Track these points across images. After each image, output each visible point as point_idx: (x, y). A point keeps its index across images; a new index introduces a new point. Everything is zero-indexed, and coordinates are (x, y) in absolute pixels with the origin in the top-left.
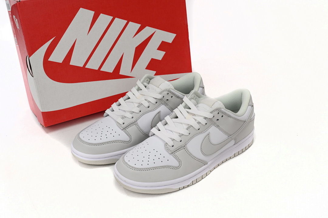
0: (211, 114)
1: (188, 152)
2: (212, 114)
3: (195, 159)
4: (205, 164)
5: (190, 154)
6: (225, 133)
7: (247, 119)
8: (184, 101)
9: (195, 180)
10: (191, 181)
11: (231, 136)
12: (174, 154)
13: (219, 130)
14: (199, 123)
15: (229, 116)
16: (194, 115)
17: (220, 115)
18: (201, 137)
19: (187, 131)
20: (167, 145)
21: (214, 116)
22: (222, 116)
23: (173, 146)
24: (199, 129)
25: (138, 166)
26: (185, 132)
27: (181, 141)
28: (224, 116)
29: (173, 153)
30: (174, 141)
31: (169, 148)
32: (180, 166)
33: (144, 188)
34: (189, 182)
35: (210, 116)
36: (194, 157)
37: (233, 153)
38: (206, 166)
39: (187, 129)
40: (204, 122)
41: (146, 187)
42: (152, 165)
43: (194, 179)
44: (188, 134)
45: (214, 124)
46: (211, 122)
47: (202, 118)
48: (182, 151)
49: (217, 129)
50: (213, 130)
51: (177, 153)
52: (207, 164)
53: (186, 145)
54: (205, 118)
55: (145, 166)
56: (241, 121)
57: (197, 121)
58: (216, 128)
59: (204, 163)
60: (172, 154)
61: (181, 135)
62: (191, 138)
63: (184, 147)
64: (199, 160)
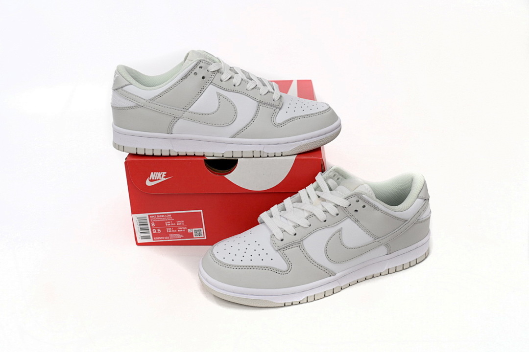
0: (345, 200)
1: (304, 252)
2: (347, 201)
3: (314, 264)
4: (330, 274)
5: (307, 256)
6: (369, 233)
7: (410, 218)
8: (315, 181)
9: (311, 296)
10: (305, 297)
11: (379, 239)
12: (282, 252)
13: (358, 227)
14: (326, 212)
15: (376, 208)
16: (324, 200)
17: (361, 203)
18: (328, 232)
19: (307, 221)
20: (274, 237)
21: (350, 205)
22: (364, 207)
23: (282, 240)
24: (325, 221)
25: (228, 261)
26: (304, 223)
27: (295, 235)
28: (366, 206)
29: (281, 250)
30: (285, 232)
31: (276, 242)
32: (289, 271)
33: (231, 293)
34: (302, 297)
35: (345, 203)
36: (312, 262)
37: (386, 268)
38: (332, 277)
39: (307, 218)
40: (333, 211)
41: (234, 292)
42: (247, 262)
43: (310, 294)
44: (307, 226)
45: (351, 216)
46: (344, 212)
47: (332, 205)
48: (296, 249)
49: (356, 225)
50: (348, 225)
51: (287, 252)
52: (333, 275)
53: (302, 241)
54: (337, 206)
55: (237, 262)
56: (398, 219)
57: (324, 209)
58: (353, 223)
59: (328, 272)
60: (279, 251)
61: (297, 226)
62: (311, 233)
63: (299, 243)
64: (320, 267)
